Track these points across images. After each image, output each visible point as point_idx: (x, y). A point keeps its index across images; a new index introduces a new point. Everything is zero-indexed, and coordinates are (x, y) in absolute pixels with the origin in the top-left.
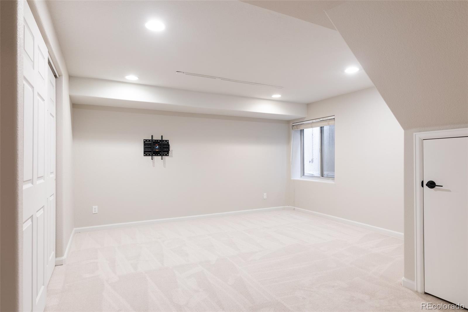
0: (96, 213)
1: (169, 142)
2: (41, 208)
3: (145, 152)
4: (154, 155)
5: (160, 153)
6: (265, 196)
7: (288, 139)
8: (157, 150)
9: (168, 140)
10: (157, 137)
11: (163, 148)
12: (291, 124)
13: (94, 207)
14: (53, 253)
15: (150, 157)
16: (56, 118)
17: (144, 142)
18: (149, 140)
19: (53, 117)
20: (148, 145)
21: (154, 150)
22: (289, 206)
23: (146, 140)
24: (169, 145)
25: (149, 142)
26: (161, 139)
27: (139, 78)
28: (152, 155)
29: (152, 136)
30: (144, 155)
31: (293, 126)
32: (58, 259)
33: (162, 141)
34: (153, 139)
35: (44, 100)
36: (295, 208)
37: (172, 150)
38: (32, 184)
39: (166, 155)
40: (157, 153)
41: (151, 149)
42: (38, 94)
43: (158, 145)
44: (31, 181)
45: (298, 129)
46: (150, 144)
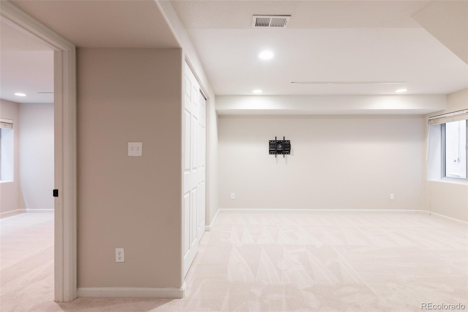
0: (233, 198)
1: (290, 142)
2: (195, 188)
3: (270, 151)
4: (277, 154)
5: (283, 152)
6: (392, 196)
7: (424, 135)
8: (280, 149)
9: (290, 141)
10: (280, 138)
11: (285, 147)
12: (428, 118)
13: (232, 194)
14: (204, 221)
15: (274, 155)
16: (206, 128)
17: (270, 143)
18: (274, 141)
19: (204, 127)
20: (273, 145)
21: (277, 150)
22: (424, 210)
23: (271, 141)
24: (290, 145)
25: (274, 143)
26: (283, 140)
27: (263, 91)
28: (276, 154)
29: (276, 137)
30: (269, 154)
31: (430, 120)
32: (207, 226)
33: (284, 141)
34: (277, 140)
35: (197, 119)
36: (431, 212)
37: (293, 149)
38: (190, 171)
39: (288, 154)
40: (280, 152)
41: (275, 149)
42: (193, 116)
43: (281, 145)
44: (189, 170)
45: (435, 123)
46: (274, 144)
